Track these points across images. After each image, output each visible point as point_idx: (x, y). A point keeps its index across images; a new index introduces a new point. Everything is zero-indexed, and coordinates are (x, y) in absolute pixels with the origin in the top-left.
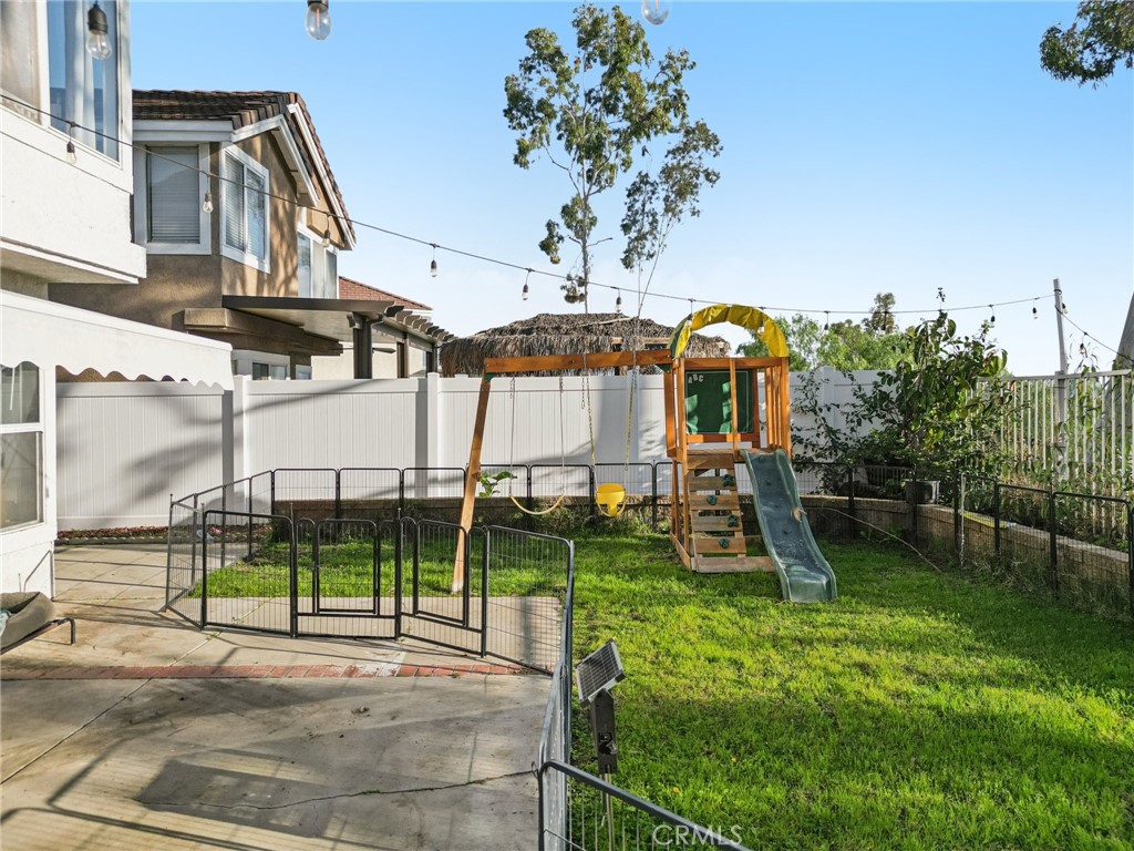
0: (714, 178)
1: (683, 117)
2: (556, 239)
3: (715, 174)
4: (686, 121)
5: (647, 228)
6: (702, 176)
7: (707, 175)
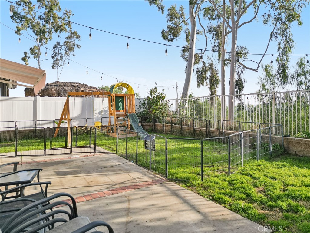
0: (79, 47)
1: (71, 29)
2: (27, 57)
3: (80, 46)
4: (71, 30)
5: (59, 58)
6: (76, 46)
7: (77, 46)
